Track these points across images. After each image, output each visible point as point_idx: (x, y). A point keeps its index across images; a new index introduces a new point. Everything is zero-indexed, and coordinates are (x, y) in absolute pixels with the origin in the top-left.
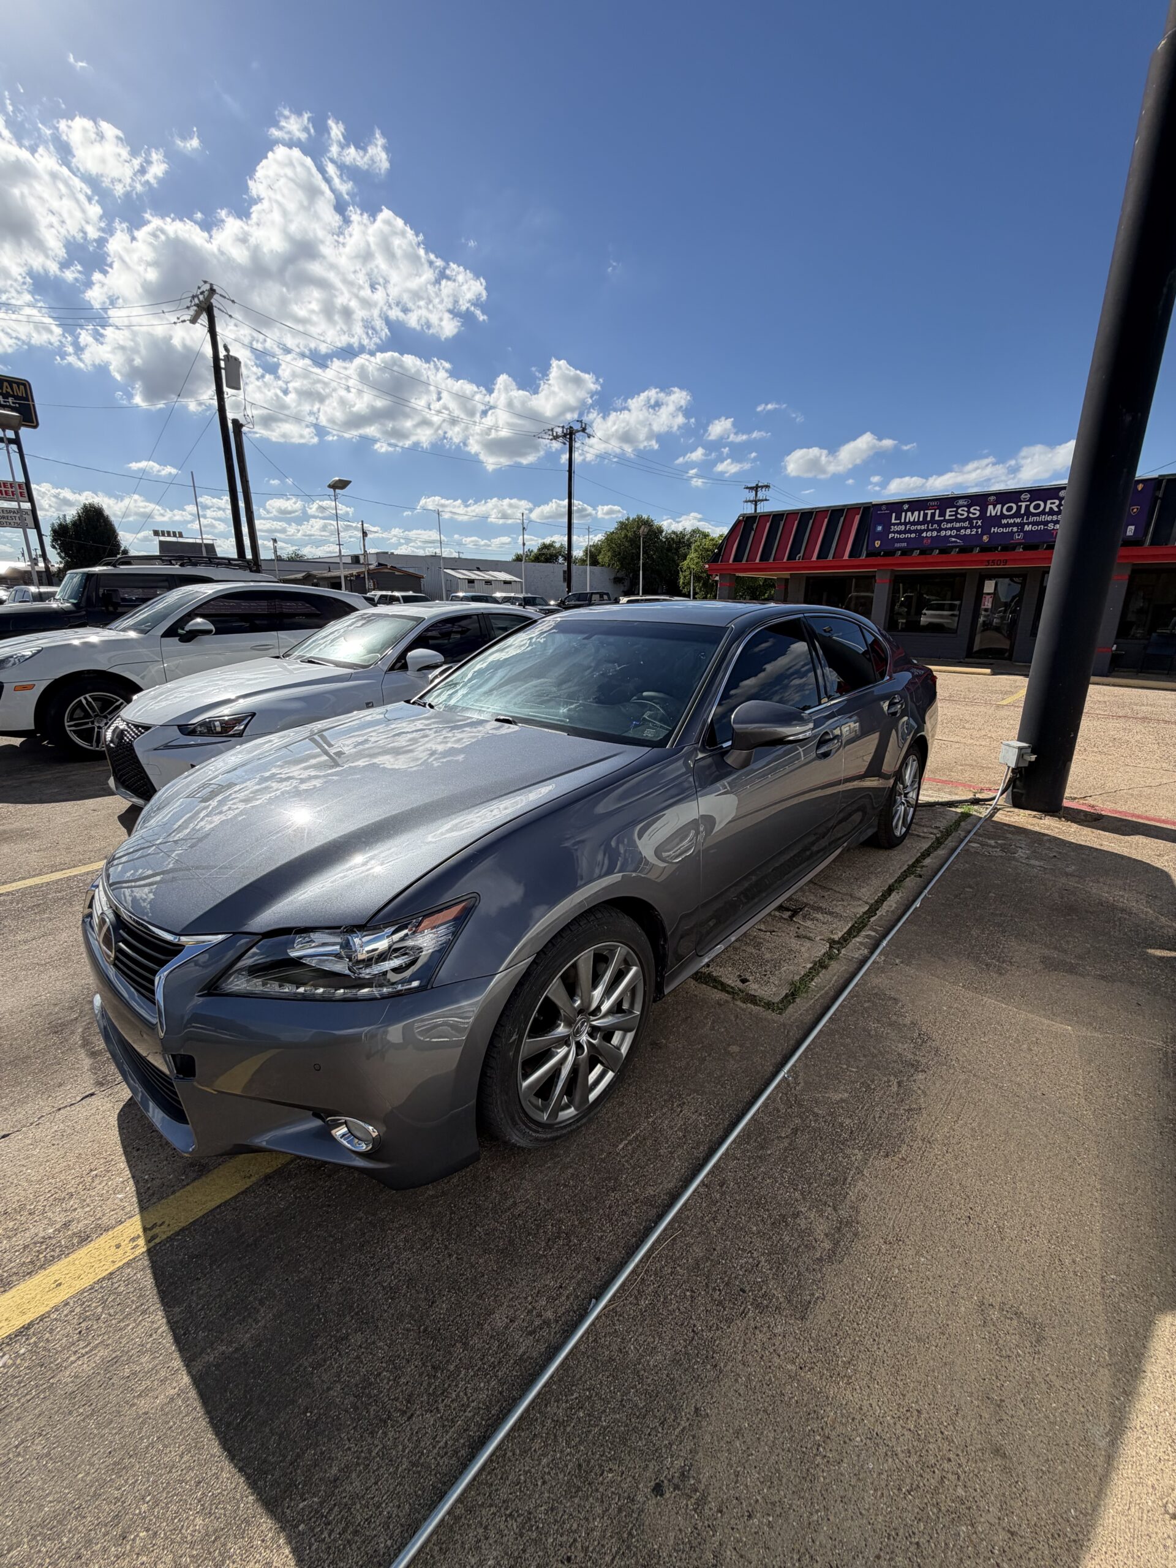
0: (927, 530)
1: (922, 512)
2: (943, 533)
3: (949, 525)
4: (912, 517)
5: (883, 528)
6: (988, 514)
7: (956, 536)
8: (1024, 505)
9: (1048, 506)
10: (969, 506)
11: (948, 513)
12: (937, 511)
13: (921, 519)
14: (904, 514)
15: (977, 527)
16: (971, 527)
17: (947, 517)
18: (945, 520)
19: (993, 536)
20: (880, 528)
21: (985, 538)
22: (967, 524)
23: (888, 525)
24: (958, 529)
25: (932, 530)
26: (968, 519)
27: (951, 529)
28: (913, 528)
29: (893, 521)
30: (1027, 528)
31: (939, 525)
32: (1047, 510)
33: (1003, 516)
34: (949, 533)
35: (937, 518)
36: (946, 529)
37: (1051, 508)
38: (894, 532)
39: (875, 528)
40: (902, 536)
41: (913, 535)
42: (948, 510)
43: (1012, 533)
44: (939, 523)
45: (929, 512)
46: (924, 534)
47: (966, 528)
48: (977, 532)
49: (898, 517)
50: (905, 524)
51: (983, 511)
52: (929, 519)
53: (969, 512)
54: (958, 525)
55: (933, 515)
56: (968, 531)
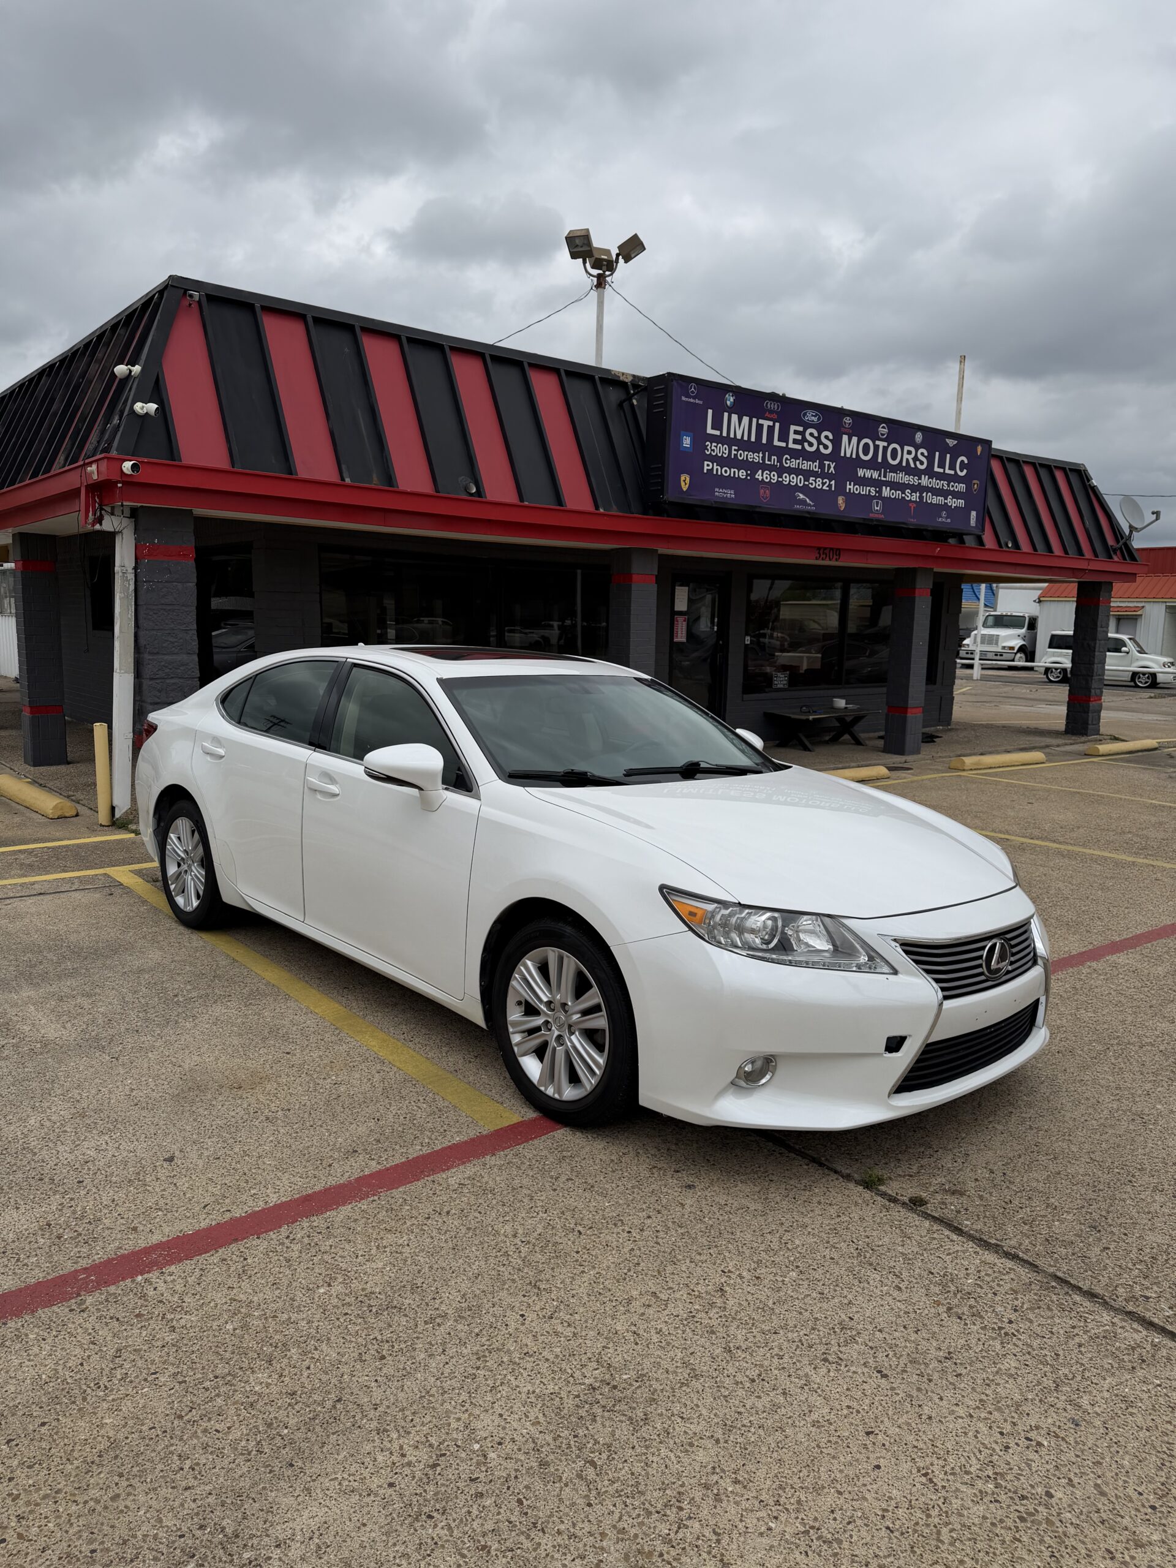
0: (764, 467)
1: (755, 420)
2: (786, 479)
3: (794, 464)
4: (739, 427)
5: (693, 442)
6: (842, 454)
7: (805, 489)
8: (882, 444)
9: (906, 456)
10: (820, 428)
11: (792, 436)
12: (777, 425)
13: (753, 439)
14: (726, 415)
15: (830, 477)
16: (823, 475)
17: (791, 445)
18: (787, 450)
19: (850, 497)
20: (687, 442)
21: (841, 500)
22: (814, 466)
23: (701, 438)
24: (807, 474)
25: (771, 468)
26: (816, 456)
27: (797, 471)
28: (743, 455)
29: (710, 431)
30: (886, 492)
31: (780, 460)
32: (904, 464)
33: (858, 463)
34: (796, 480)
35: (776, 443)
36: (790, 471)
37: (907, 460)
38: (714, 459)
39: (679, 442)
40: (726, 472)
41: (742, 474)
42: (793, 428)
43: (868, 496)
44: (780, 452)
45: (766, 423)
46: (759, 476)
47: (816, 475)
48: (830, 486)
49: (717, 425)
50: (729, 441)
51: (837, 443)
52: (764, 441)
53: (820, 442)
54: (806, 465)
55: (771, 429)
56: (819, 481)
